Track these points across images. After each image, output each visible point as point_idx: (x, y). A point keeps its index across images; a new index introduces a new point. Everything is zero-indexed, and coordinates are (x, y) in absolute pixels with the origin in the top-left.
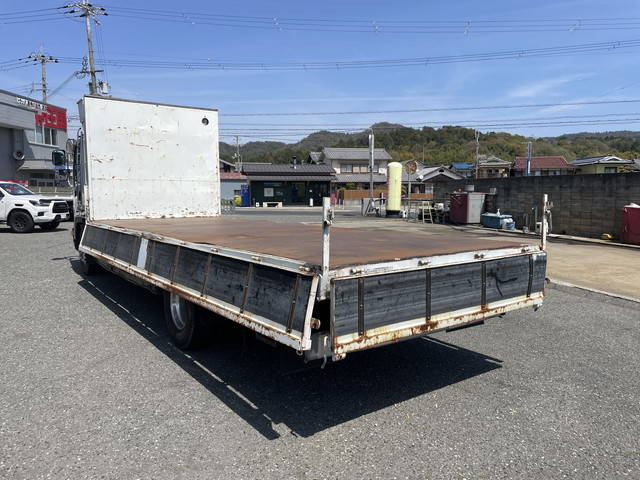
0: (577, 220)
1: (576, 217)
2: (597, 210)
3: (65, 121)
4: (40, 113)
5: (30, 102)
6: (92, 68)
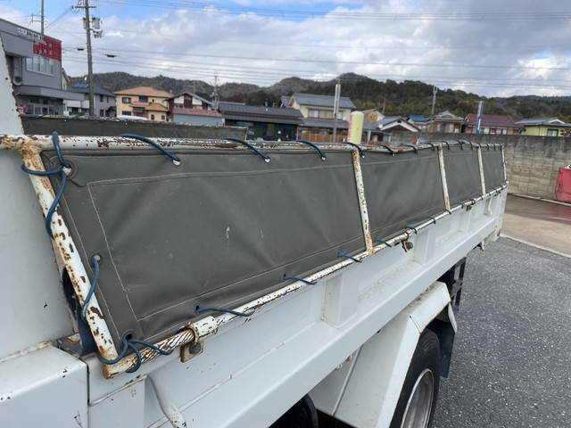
2: (537, 169)
3: (60, 53)
4: (37, 44)
5: (29, 32)
6: (87, 3)
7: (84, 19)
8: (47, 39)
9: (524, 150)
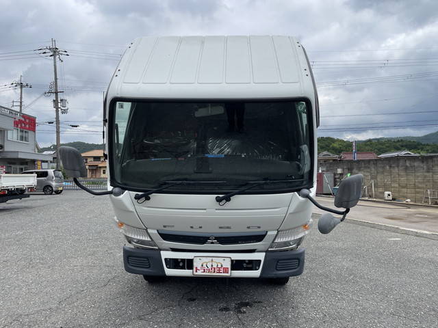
0: (404, 190)
1: (403, 187)
2: (419, 182)
3: (34, 126)
4: (17, 120)
5: (11, 111)
6: (56, 90)
7: (54, 101)
8: (24, 116)
9: (406, 168)
